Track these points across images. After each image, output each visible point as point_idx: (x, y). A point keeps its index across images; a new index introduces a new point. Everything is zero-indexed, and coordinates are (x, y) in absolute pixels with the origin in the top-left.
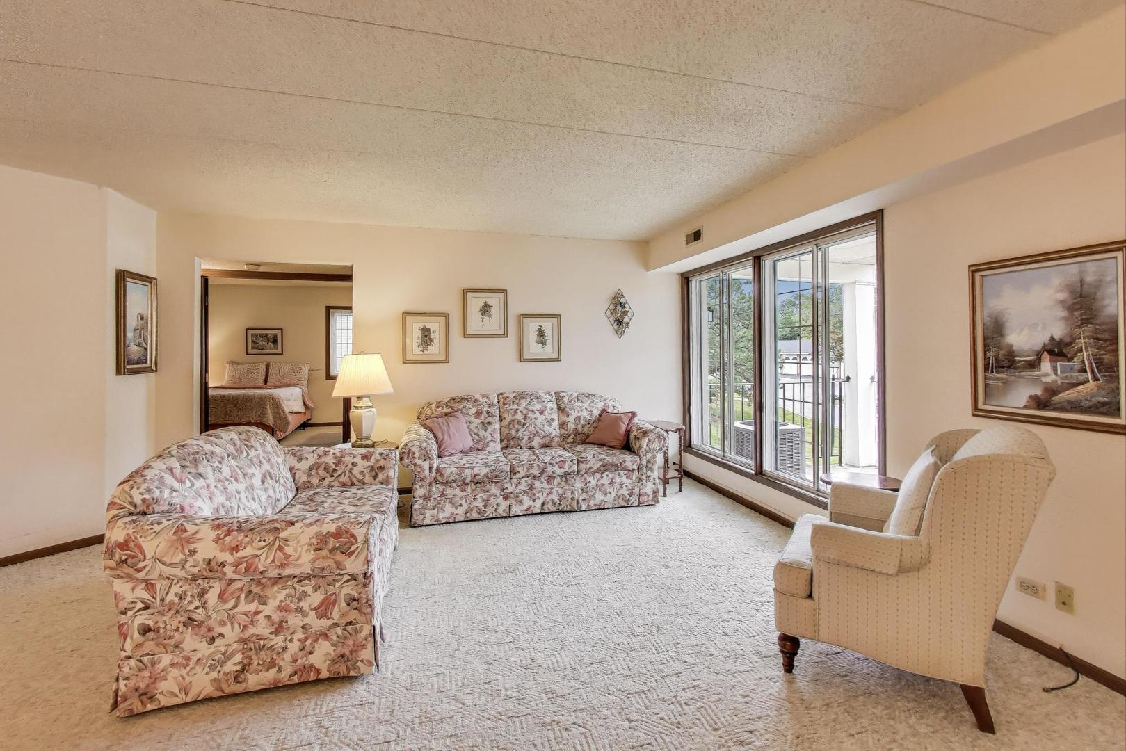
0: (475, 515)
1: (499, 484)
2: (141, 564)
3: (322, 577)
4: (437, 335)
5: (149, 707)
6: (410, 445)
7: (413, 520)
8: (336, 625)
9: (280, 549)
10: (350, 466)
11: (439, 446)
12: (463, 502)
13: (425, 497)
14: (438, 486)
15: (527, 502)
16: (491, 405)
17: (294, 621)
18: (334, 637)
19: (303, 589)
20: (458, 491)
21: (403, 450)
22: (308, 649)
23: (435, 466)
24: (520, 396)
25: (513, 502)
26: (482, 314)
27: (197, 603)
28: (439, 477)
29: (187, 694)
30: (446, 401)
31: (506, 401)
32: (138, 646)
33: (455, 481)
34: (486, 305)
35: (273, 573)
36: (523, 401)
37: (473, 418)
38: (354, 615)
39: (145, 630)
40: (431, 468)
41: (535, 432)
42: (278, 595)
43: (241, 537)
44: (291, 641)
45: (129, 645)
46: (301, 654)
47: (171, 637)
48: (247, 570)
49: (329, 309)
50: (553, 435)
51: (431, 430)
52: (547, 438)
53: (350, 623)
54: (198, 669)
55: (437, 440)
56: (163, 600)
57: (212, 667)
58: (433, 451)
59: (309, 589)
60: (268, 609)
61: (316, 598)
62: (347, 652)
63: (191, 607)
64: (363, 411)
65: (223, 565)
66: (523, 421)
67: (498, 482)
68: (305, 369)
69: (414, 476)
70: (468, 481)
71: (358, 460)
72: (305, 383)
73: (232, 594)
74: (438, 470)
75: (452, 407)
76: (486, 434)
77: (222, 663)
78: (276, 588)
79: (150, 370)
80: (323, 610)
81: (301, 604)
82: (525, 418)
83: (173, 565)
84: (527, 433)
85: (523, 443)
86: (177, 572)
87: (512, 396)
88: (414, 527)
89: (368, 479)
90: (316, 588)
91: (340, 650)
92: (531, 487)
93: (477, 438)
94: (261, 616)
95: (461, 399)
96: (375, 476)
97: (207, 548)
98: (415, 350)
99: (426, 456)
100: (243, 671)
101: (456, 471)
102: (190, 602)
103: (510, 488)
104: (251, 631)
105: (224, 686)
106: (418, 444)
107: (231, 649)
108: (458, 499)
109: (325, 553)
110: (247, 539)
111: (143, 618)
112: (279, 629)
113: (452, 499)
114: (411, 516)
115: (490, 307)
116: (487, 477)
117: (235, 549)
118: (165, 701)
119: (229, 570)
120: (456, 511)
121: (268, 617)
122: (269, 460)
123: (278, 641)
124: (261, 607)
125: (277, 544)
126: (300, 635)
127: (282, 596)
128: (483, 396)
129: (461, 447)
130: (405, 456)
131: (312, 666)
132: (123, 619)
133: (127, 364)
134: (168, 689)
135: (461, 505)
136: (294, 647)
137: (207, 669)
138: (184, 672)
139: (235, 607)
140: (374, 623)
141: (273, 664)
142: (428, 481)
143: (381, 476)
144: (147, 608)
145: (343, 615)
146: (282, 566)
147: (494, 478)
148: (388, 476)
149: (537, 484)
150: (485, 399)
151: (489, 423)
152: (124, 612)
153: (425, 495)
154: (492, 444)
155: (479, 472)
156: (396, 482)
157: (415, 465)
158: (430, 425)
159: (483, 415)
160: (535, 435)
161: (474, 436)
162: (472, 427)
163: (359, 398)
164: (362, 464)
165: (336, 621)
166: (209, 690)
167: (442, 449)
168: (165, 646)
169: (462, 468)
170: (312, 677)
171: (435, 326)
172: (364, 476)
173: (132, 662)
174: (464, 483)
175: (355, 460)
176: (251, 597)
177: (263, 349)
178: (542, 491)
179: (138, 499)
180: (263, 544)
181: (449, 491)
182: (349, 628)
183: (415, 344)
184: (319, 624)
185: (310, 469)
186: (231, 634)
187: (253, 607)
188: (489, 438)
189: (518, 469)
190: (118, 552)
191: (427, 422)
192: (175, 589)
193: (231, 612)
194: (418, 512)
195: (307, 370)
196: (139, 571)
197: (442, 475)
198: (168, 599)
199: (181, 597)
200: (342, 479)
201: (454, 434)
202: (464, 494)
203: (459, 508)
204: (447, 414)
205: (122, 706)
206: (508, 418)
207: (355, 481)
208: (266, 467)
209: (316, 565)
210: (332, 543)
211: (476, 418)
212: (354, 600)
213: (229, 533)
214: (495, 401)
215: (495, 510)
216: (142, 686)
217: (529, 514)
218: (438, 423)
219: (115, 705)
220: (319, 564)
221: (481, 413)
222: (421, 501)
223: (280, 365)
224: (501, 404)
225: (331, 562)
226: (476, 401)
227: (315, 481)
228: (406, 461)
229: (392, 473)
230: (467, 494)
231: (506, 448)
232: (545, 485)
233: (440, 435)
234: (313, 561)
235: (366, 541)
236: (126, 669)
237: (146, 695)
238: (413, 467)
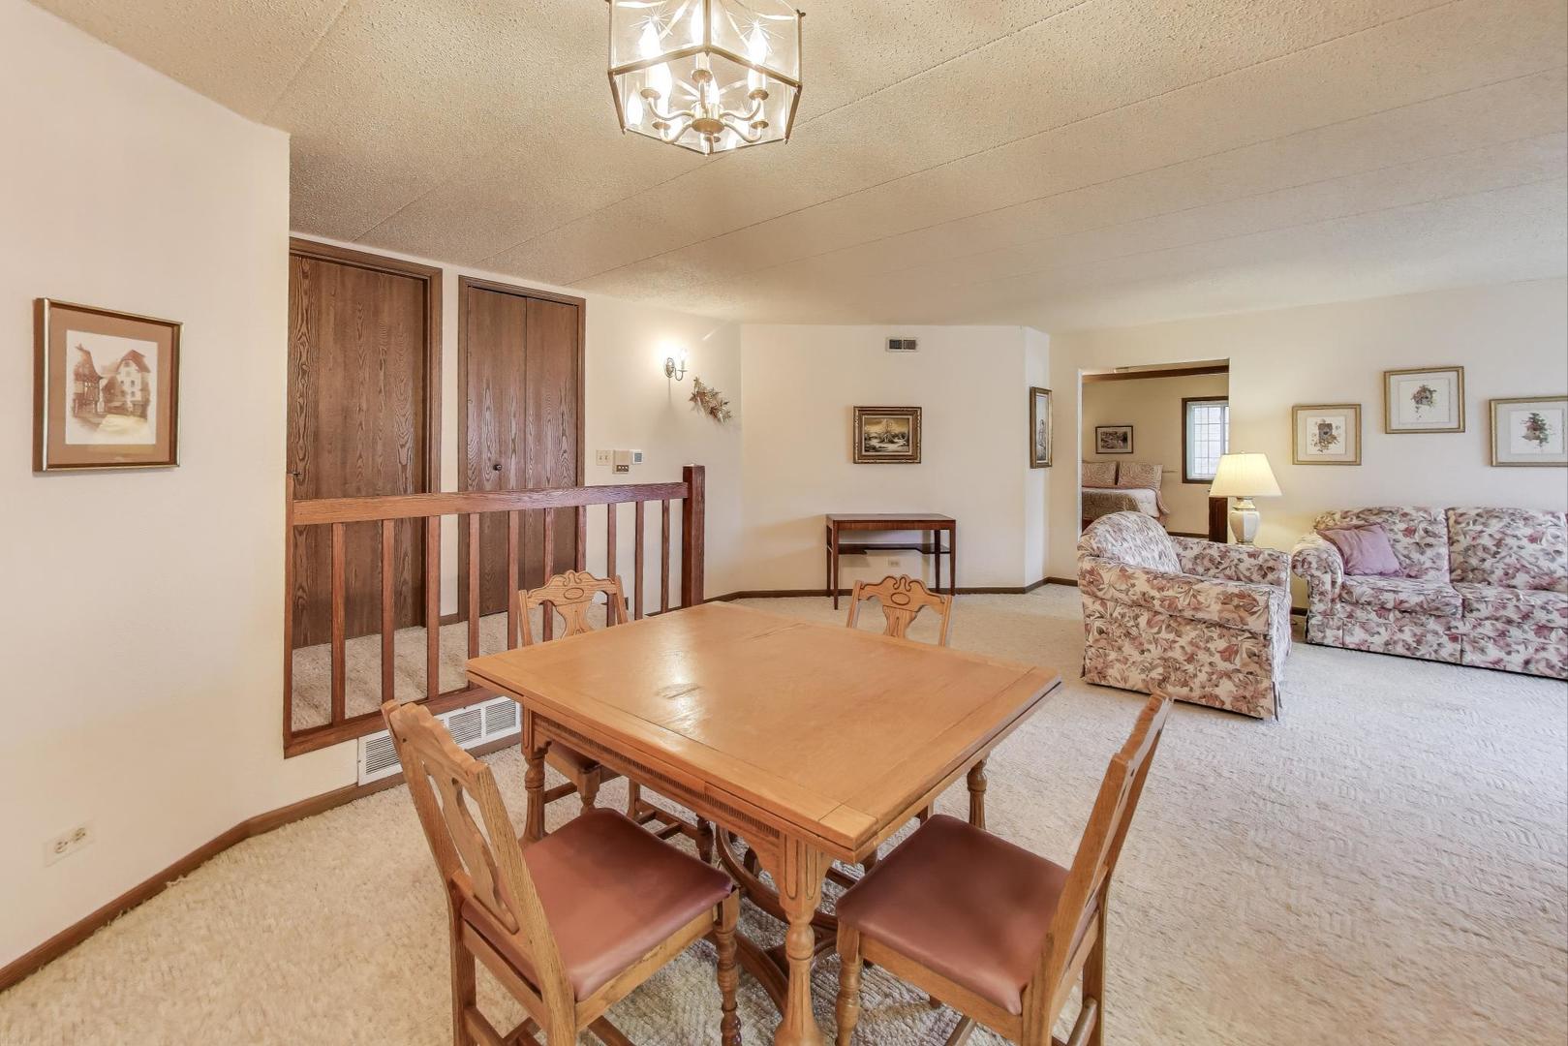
0: (1400, 649)
1: (1443, 620)
2: (1101, 587)
3: (1226, 628)
4: (1342, 431)
5: (1103, 683)
6: (1305, 553)
7: (1309, 636)
8: (1238, 671)
9: (1194, 596)
10: (1236, 561)
11: (1346, 562)
12: (1382, 630)
13: (1325, 614)
14: (1343, 604)
15: (1494, 653)
16: (1434, 522)
17: (1202, 656)
18: (1237, 680)
19: (1210, 634)
20: (1373, 616)
21: (1296, 558)
22: (1214, 682)
23: (1340, 581)
24: (1487, 515)
25: (1468, 647)
26: (1417, 402)
27: (1132, 623)
28: (1345, 595)
29: (1126, 683)
30: (1356, 511)
31: (1460, 519)
32: (1097, 641)
33: (1369, 603)
34: (1424, 389)
35: (1188, 614)
36: (1494, 521)
37: (1400, 536)
38: (1254, 668)
39: (1101, 632)
40: (1334, 583)
41: (1518, 566)
42: (1190, 633)
43: (1164, 582)
44: (1200, 671)
45: (1091, 639)
46: (1208, 684)
47: (1116, 641)
48: (1170, 606)
49: (1185, 402)
50: (1557, 575)
51: (1334, 543)
52: (1546, 578)
53: (1251, 673)
54: (1133, 669)
55: (1342, 555)
56: (1111, 615)
57: (1143, 671)
58: (1336, 564)
59: (1215, 636)
60: (1182, 641)
61: (1222, 644)
62: (1247, 694)
63: (1129, 625)
64: (1245, 513)
65: (1153, 598)
66: (1494, 549)
67: (1439, 616)
68: (1158, 470)
69: (1311, 590)
70: (1390, 605)
71: (1245, 557)
72: (1158, 485)
73: (1157, 622)
74: (1344, 586)
75: (1367, 520)
76: (1423, 558)
77: (1150, 670)
78: (1188, 627)
79: (1047, 465)
80: (1229, 654)
81: (1208, 645)
82: (1499, 544)
83: (1121, 591)
84: (1501, 565)
85: (1494, 578)
86: (1123, 596)
87: (1473, 513)
88: (1311, 644)
89: (1256, 577)
90: (1221, 637)
91: (1241, 692)
92: (1503, 634)
93: (1408, 561)
94: (1177, 645)
95: (1380, 511)
96: (1264, 576)
97: (1142, 585)
98: (1309, 448)
99: (1328, 568)
100: (1164, 680)
101: (1369, 591)
102: (1128, 621)
103: (1462, 628)
104: (1170, 654)
105: (1150, 687)
106: (1316, 553)
107: (1155, 662)
108: (1373, 625)
109: (1231, 607)
110: (1169, 585)
111: (1099, 623)
112: (1190, 659)
113: (1364, 623)
114: (1307, 631)
115: (1431, 392)
116: (1422, 607)
117: (1161, 589)
118: (1112, 683)
119: (1157, 603)
120: (1370, 639)
121: (1182, 647)
122: (1162, 542)
123: (1190, 668)
124: (1177, 639)
125: (1191, 593)
126: (1206, 668)
127: (1193, 634)
128: (1418, 509)
129: (1379, 567)
130: (1299, 565)
131: (1217, 697)
132: (1088, 621)
133: (1037, 461)
134: (1114, 674)
135: (1378, 633)
136: (1202, 677)
137: (1139, 671)
138: (1124, 667)
139: (1158, 633)
140: (1274, 680)
141: (1185, 684)
142: (1330, 597)
143: (1270, 576)
144: (1102, 617)
145: (1244, 665)
146: (1196, 609)
147: (1433, 610)
148: (1278, 578)
149: (1514, 632)
150: (1421, 513)
151: (1429, 545)
152: (1089, 616)
153: (1325, 612)
154: (1432, 573)
155: (1407, 599)
156: (1288, 584)
157: (1312, 576)
158: (1333, 537)
159: (1417, 534)
160: (1518, 570)
161: (1402, 558)
162: (1398, 546)
163: (1240, 499)
164: (1249, 562)
165: (1238, 667)
166: (1140, 686)
167: (1350, 565)
168: (1112, 645)
169: (1381, 590)
170: (1217, 705)
171: (1339, 421)
172: (1252, 573)
173: (1093, 650)
174: (1383, 608)
175: (1241, 556)
176: (1170, 629)
177: (1112, 448)
178: (1525, 643)
179: (1095, 546)
180: (1180, 590)
181: (1359, 613)
182: (1250, 677)
183: (1309, 441)
184: (1223, 666)
185: (1196, 558)
186: (1155, 652)
187: (1171, 636)
188: (1429, 564)
189: (1476, 605)
190: (1088, 576)
191: (1327, 533)
192: (1119, 610)
193: (1156, 636)
194: (1315, 629)
195: (1160, 472)
196: (1100, 590)
197: (1349, 593)
198: (1114, 615)
199: (1123, 616)
200: (1228, 572)
201: (1368, 550)
202: (1382, 621)
203: (1376, 636)
204: (1357, 527)
205: (1088, 676)
206: (1464, 542)
207: (1242, 577)
208: (1161, 547)
209: (1222, 615)
210: (1236, 601)
211: (1405, 535)
212: (1255, 655)
213: (1156, 578)
214: (1441, 517)
215: (1436, 651)
216: (1099, 668)
217: (1496, 668)
218: (1344, 536)
219: (1084, 674)
220: (1226, 615)
221: (1415, 531)
222: (1320, 617)
223: (1131, 465)
224: (1451, 522)
225: (1235, 616)
226: (1405, 515)
227: (1200, 569)
228: (1300, 570)
229: (1283, 575)
230: (1387, 621)
231: (1462, 580)
232: (1531, 635)
233: (1346, 549)
234: (1220, 612)
235: (1267, 607)
236: (1090, 653)
237: (1102, 674)
238: (1309, 578)
